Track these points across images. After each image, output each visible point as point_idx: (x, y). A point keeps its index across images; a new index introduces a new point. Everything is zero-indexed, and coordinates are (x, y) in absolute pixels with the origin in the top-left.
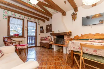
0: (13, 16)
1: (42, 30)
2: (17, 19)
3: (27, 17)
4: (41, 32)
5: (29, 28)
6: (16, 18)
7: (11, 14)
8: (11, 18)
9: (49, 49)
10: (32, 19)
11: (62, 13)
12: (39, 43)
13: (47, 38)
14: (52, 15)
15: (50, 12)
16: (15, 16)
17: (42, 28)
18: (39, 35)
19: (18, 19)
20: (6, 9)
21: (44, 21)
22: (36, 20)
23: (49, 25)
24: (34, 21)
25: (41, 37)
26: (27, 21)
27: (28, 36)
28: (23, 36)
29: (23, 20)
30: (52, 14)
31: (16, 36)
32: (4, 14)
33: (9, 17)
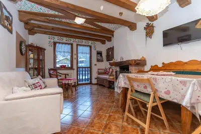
0: (58, 41)
1: (99, 58)
2: (64, 45)
3: (77, 40)
4: (98, 61)
5: (79, 55)
6: (63, 43)
7: (56, 39)
8: (57, 45)
9: (109, 88)
10: (84, 42)
11: (129, 27)
12: (95, 79)
13: (108, 71)
14: (113, 32)
15: (107, 28)
16: (61, 41)
17: (99, 53)
18: (95, 65)
19: (66, 44)
20: (51, 34)
21: (103, 42)
22: (90, 42)
23: (111, 48)
24: (87, 44)
25: (99, 69)
26: (77, 45)
27: (78, 68)
28: (71, 68)
29: (72, 45)
30: (113, 30)
31: (63, 67)
32: (50, 40)
33: (55, 44)
